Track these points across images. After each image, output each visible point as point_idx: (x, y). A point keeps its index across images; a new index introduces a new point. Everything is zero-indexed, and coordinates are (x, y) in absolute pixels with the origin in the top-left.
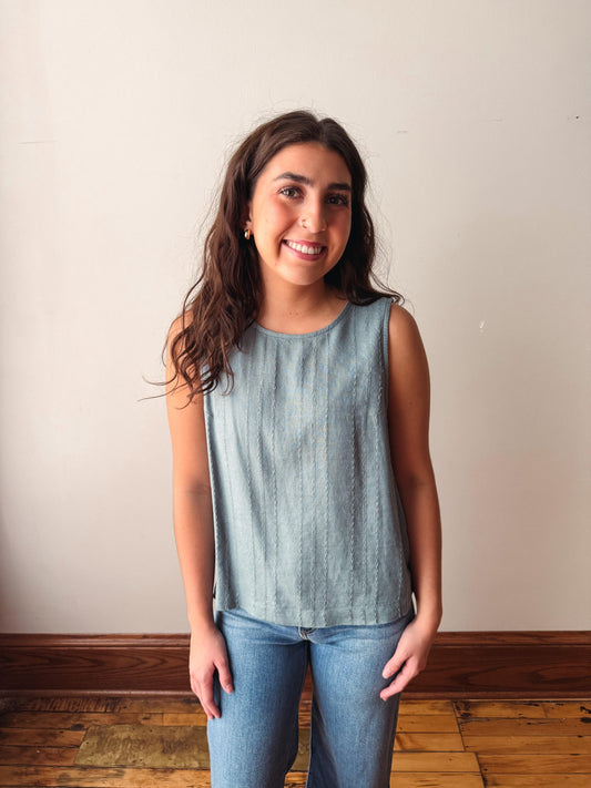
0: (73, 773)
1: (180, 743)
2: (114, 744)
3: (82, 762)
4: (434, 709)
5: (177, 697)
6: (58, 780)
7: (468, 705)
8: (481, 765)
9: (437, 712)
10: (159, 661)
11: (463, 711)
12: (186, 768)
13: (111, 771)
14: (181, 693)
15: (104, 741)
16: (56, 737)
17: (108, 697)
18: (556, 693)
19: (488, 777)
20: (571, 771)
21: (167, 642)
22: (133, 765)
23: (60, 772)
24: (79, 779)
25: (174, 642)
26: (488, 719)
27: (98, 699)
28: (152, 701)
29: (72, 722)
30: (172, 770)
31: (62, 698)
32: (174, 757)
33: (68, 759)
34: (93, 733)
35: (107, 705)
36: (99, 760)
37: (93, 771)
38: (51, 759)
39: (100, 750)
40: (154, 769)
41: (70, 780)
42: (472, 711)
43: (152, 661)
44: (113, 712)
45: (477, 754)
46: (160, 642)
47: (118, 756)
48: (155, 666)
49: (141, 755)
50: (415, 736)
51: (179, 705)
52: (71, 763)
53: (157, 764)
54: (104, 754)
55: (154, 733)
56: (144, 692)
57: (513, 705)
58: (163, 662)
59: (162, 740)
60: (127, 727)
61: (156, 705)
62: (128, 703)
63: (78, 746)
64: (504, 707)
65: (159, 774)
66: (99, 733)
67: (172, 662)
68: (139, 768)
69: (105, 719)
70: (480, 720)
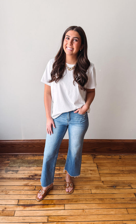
0: (9, 168)
1: (32, 162)
2: (17, 163)
3: (10, 166)
4: (88, 156)
5: (31, 154)
6: (5, 169)
7: (95, 156)
8: (97, 165)
9: (88, 157)
10: (27, 146)
11: (94, 157)
12: (34, 167)
13: (17, 167)
14: (32, 153)
15: (14, 162)
16: (3, 162)
17: (14, 155)
18: (114, 153)
19: (98, 167)
20: (116, 166)
21: (29, 141)
22: (22, 166)
23: (6, 168)
24: (10, 169)
25: (31, 141)
26: (99, 158)
27: (12, 155)
28: (25, 155)
29: (7, 159)
30: (31, 167)
31: (4, 155)
32: (31, 165)
33: (7, 165)
34: (12, 161)
35: (15, 156)
36: (14, 165)
37: (13, 167)
38: (3, 166)
39: (14, 163)
40: (27, 167)
41: (8, 169)
42: (96, 157)
43: (25, 146)
44: (16, 157)
45: (96, 164)
46: (27, 141)
47: (18, 165)
48: (26, 147)
49: (23, 165)
50: (84, 161)
51: (31, 156)
52: (8, 166)
53: (27, 166)
54: (15, 164)
55: (26, 161)
56: (23, 154)
57: (105, 156)
58: (28, 146)
59: (28, 162)
60: (20, 160)
61: (26, 156)
62: (20, 155)
63: (9, 163)
64: (103, 156)
65: (28, 168)
66: (13, 161)
67: (30, 146)
68: (23, 167)
69: (14, 159)
70: (98, 158)
